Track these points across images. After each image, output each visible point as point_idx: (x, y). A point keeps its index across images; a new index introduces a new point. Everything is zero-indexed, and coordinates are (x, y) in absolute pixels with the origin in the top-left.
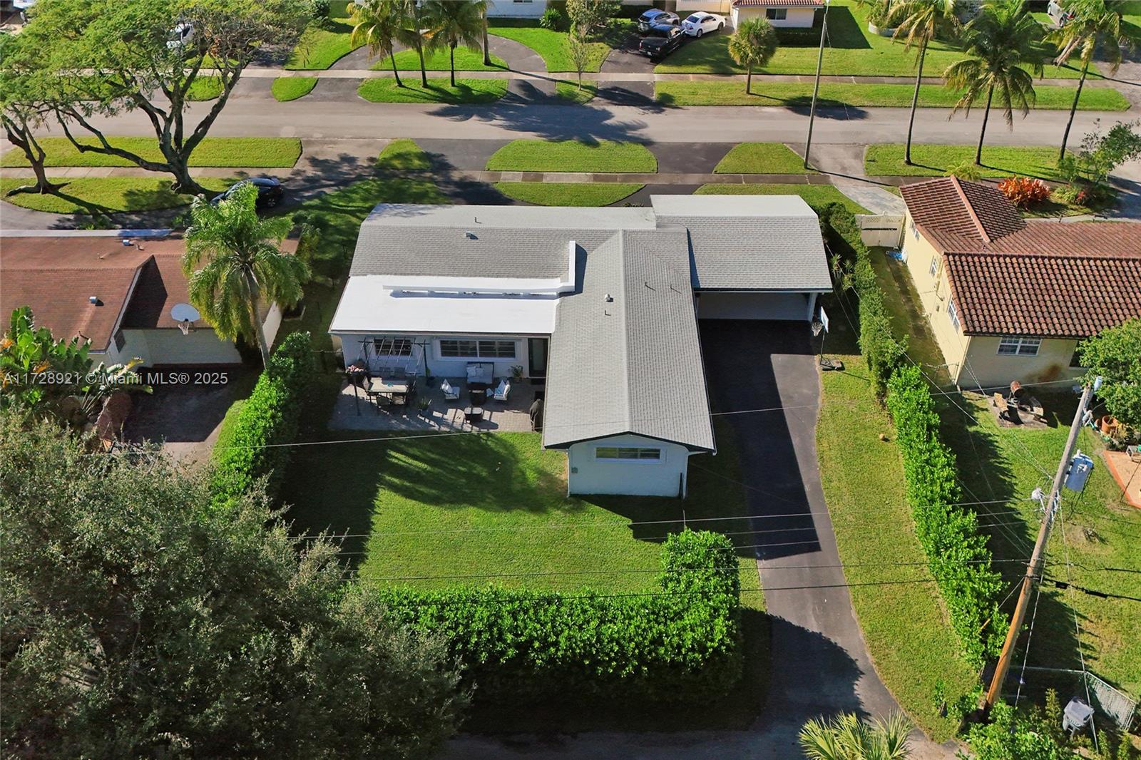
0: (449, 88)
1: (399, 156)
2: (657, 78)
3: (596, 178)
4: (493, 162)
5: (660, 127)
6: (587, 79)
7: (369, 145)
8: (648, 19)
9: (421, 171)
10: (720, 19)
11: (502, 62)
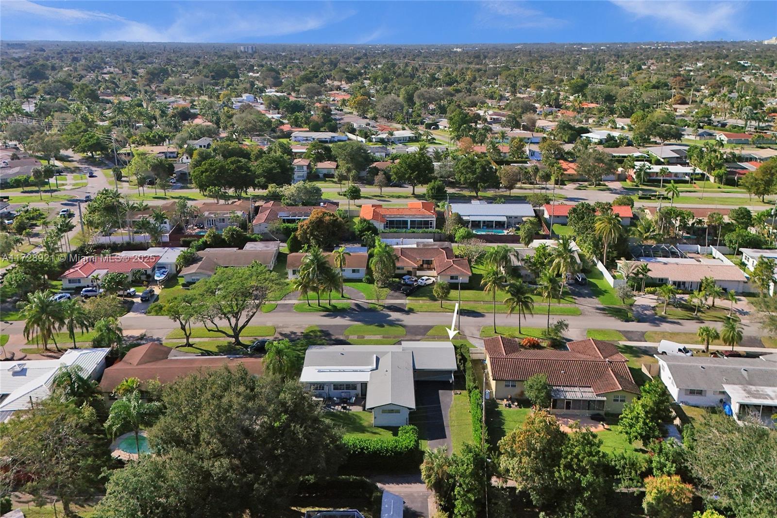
0: (328, 306)
1: (312, 331)
2: (407, 302)
3: (384, 337)
4: (346, 332)
5: (408, 319)
6: (381, 302)
7: (301, 328)
8: (404, 279)
9: (321, 336)
10: (433, 279)
11: (348, 296)
